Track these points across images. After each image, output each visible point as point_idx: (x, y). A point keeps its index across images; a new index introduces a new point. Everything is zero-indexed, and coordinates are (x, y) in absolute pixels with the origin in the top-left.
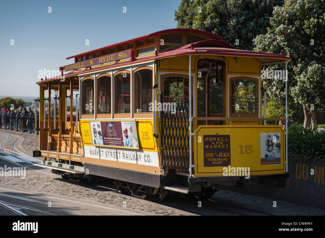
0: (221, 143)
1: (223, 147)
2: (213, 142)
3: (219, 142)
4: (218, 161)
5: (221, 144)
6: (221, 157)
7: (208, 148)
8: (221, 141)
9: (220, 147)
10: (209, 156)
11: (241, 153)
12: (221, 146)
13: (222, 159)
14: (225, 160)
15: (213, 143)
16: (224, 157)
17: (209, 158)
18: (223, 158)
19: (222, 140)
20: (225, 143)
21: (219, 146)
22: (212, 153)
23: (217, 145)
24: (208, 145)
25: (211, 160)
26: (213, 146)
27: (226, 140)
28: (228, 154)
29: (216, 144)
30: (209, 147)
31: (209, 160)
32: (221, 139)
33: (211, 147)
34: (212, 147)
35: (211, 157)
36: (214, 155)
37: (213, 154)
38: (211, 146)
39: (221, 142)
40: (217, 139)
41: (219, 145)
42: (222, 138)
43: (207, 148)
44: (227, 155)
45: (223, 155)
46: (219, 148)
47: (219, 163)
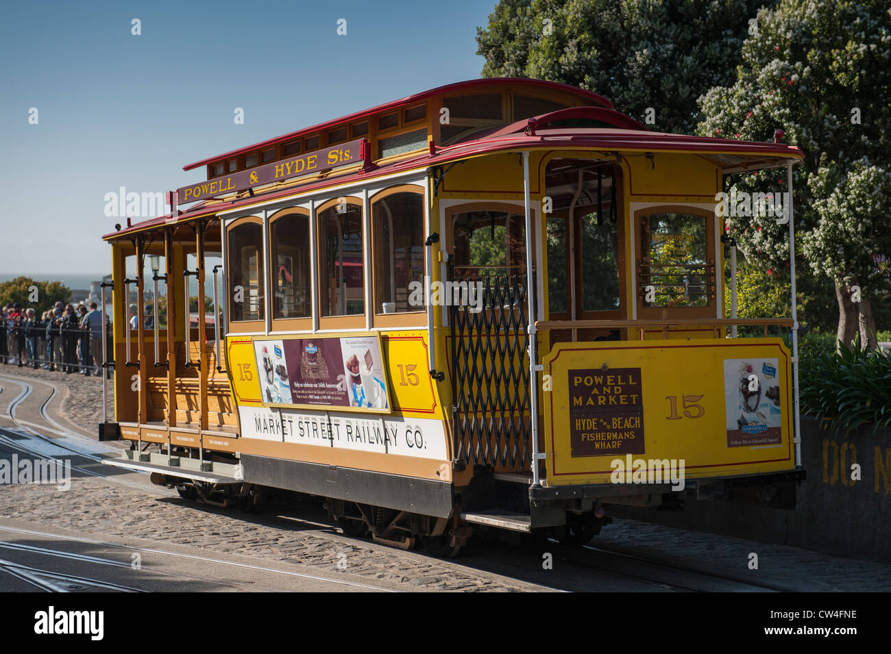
0: (618, 390)
1: (622, 403)
2: (595, 389)
3: (612, 387)
4: (610, 442)
5: (616, 392)
6: (617, 431)
7: (581, 404)
8: (617, 385)
9: (615, 403)
10: (586, 427)
11: (674, 416)
12: (617, 399)
13: (621, 434)
14: (628, 436)
15: (595, 391)
16: (627, 430)
17: (586, 431)
18: (623, 431)
19: (620, 383)
20: (627, 390)
21: (611, 399)
22: (593, 420)
23: (607, 395)
24: (581, 398)
25: (590, 438)
26: (595, 398)
27: (631, 383)
28: (638, 422)
29: (604, 393)
30: (585, 401)
31: (586, 439)
32: (616, 380)
33: (591, 402)
34: (593, 404)
35: (591, 431)
36: (598, 424)
37: (595, 421)
38: (590, 399)
39: (616, 388)
40: (605, 380)
41: (610, 397)
42: (619, 377)
43: (578, 406)
44: (633, 422)
45: (622, 425)
46: (610, 403)
47: (614, 446)
